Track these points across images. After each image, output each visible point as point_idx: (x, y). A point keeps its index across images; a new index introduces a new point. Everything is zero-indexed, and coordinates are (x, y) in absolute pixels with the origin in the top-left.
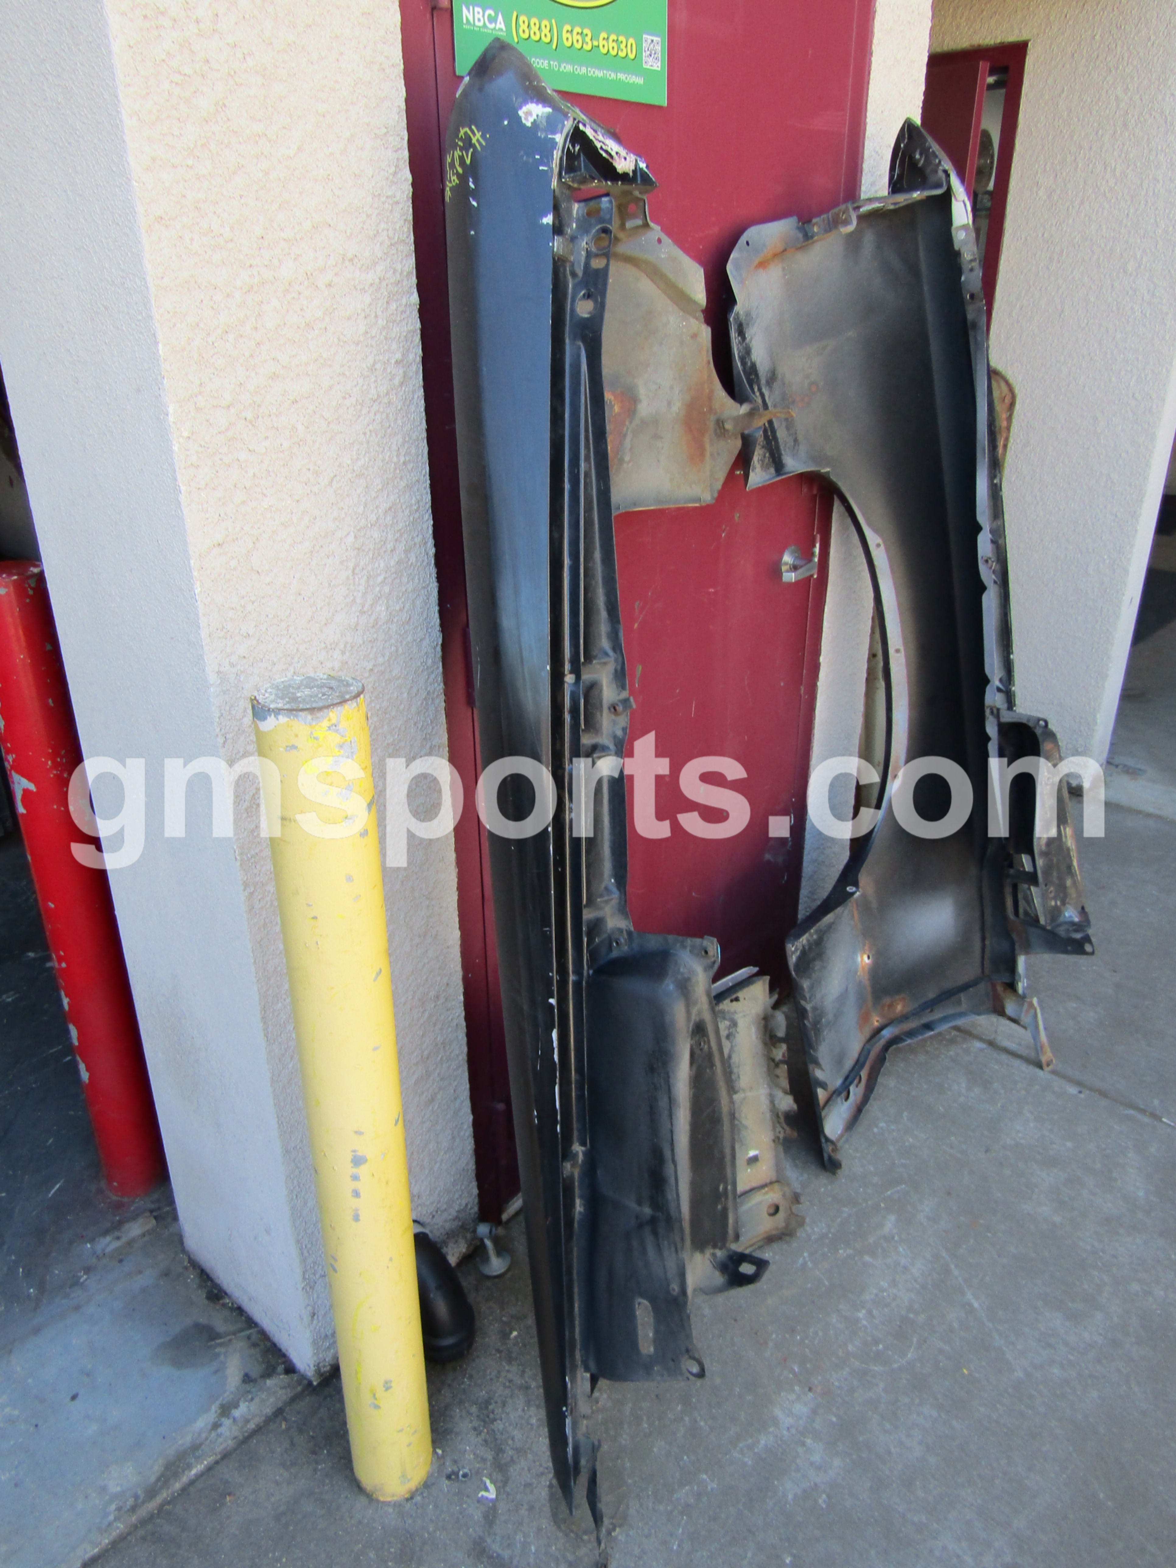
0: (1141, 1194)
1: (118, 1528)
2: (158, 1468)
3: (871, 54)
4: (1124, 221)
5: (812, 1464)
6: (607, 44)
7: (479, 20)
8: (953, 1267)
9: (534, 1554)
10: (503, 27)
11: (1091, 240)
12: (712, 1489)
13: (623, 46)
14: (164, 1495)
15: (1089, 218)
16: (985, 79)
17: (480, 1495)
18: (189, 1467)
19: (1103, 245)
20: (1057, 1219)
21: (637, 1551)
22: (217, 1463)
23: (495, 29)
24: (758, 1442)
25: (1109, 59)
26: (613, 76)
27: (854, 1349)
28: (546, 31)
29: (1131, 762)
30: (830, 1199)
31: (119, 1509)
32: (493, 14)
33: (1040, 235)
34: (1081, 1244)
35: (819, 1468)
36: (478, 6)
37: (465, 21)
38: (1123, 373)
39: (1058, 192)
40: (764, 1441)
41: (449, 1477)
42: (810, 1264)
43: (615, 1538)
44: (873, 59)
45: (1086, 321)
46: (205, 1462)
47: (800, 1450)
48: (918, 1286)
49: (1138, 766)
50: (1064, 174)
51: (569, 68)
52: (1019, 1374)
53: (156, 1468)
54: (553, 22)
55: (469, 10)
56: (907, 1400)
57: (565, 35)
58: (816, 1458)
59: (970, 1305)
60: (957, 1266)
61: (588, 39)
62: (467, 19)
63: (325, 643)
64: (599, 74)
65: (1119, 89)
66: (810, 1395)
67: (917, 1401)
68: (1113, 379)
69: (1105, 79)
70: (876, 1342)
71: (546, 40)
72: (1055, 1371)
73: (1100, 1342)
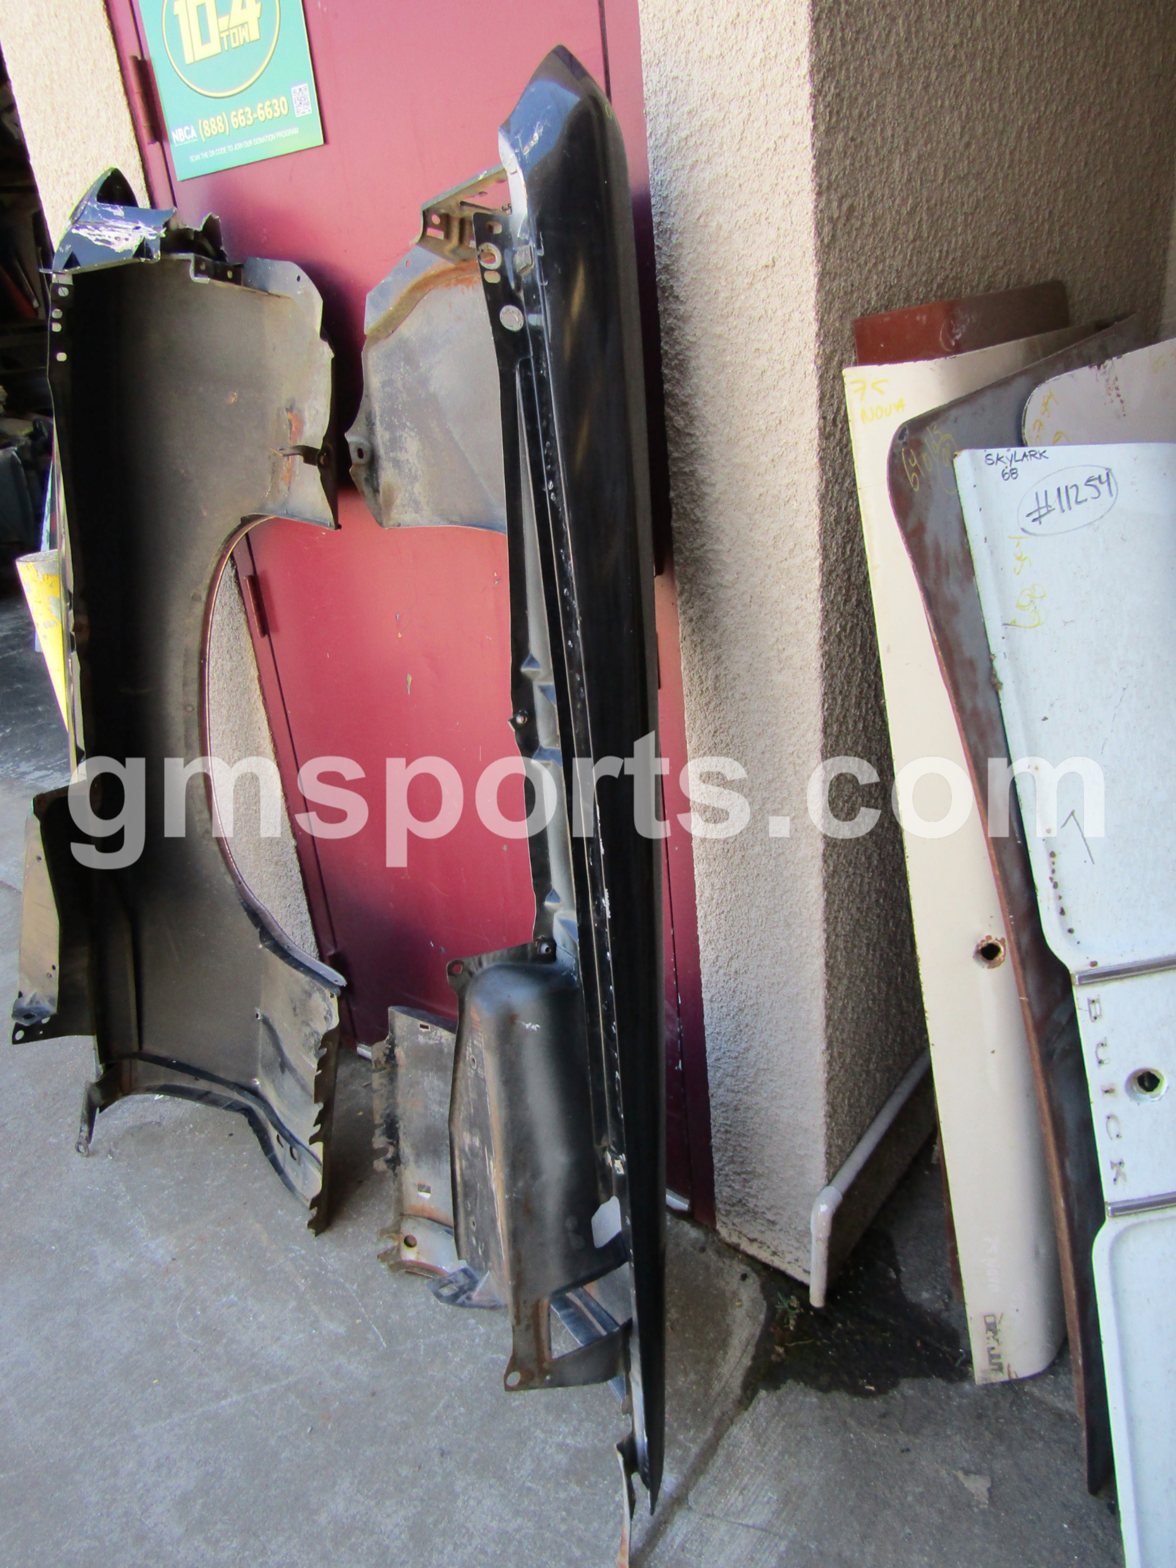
5: (115, 1261)
6: (264, 112)
8: (274, 1386)
12: (120, 1204)
13: (276, 108)
20: (323, 1518)
21: (95, 1170)
26: (273, 137)
27: (201, 1292)
30: (370, 1273)
34: (281, 1539)
40: (142, 1231)
42: (291, 1255)
48: (256, 1350)
51: (240, 146)
52: (138, 1430)
54: (224, 114)
56: (144, 1330)
57: (232, 121)
59: (225, 1397)
60: (274, 1391)
61: (249, 116)
64: (262, 140)
66: (170, 1260)
67: (140, 1338)
70: (204, 1310)
71: (221, 131)
72: (130, 1465)
73: (147, 1522)
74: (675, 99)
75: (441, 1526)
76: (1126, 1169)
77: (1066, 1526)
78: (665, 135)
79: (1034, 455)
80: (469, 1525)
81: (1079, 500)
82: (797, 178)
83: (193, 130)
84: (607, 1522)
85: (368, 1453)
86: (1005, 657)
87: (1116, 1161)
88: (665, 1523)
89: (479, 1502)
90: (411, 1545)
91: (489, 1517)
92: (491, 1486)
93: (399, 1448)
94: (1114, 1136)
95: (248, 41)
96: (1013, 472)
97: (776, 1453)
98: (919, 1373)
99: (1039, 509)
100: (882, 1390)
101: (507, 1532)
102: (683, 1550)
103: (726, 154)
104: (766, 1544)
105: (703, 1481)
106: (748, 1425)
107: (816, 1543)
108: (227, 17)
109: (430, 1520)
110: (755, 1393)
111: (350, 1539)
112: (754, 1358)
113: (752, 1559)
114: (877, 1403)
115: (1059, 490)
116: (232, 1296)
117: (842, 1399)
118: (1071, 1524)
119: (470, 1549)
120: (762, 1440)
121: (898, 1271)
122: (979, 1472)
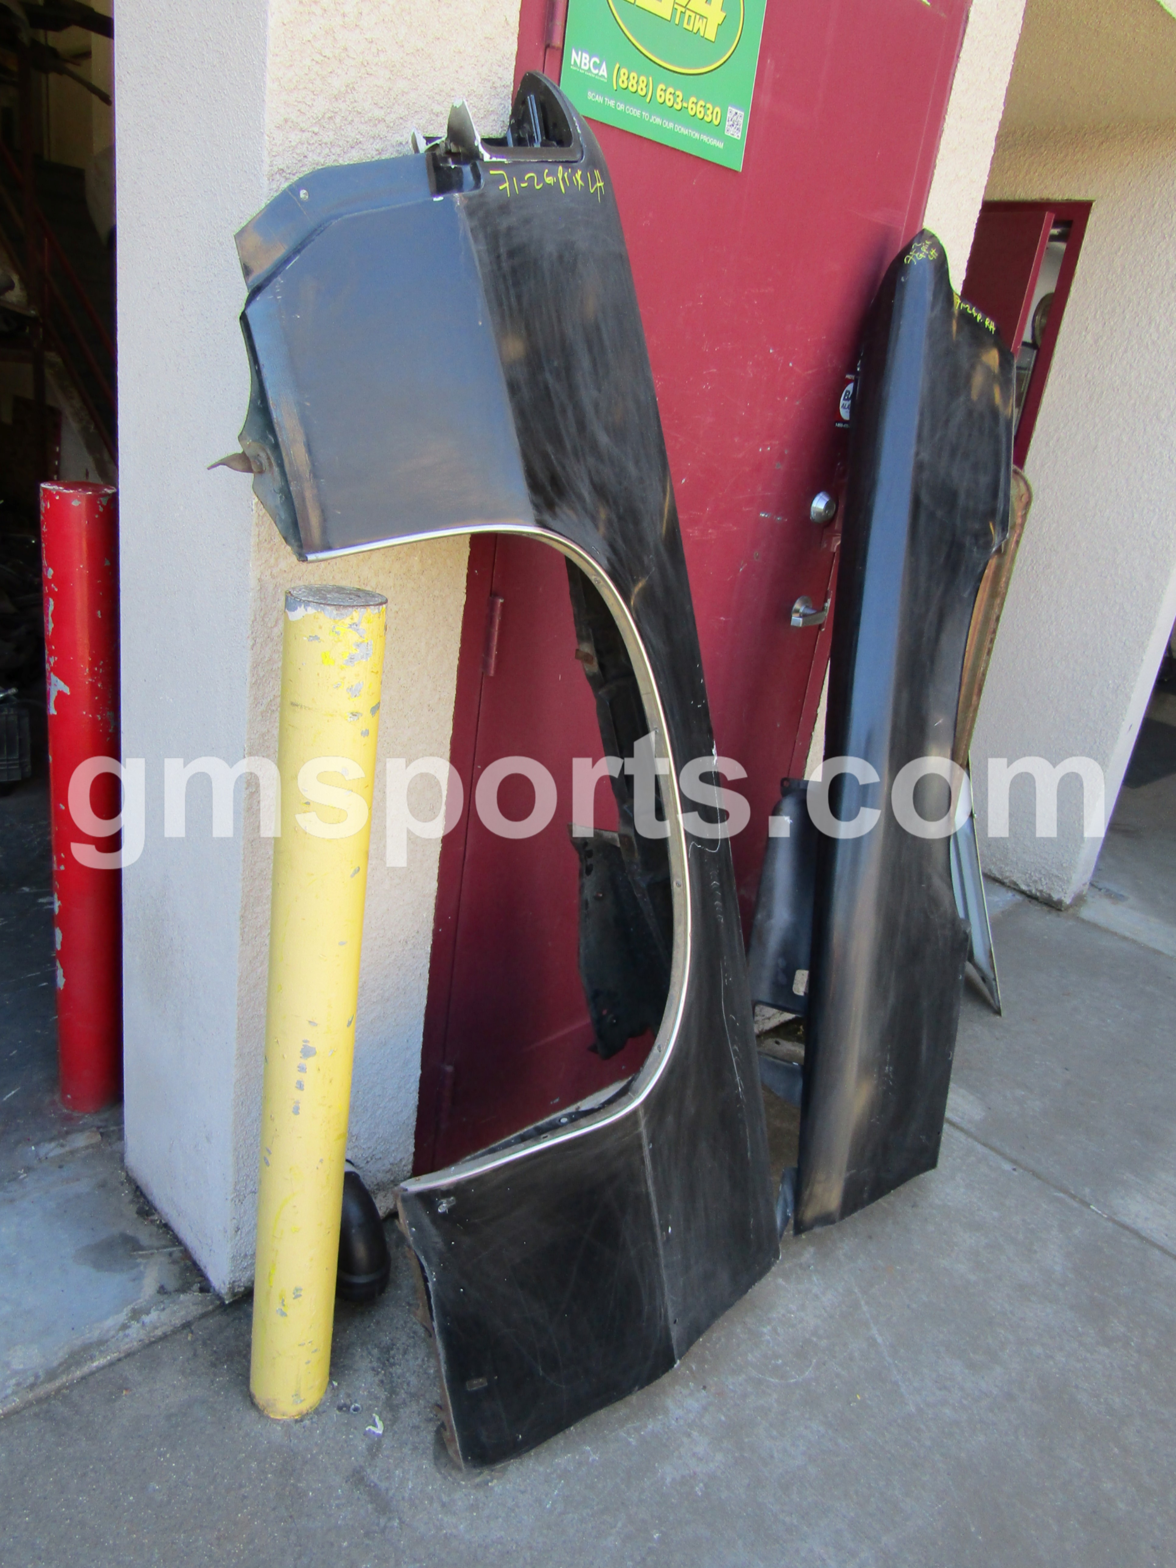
0: (1058, 1268)
1: (14, 1401)
2: (62, 1354)
3: (935, 167)
4: (1162, 372)
6: (695, 107)
7: (585, 64)
8: (863, 1303)
9: (411, 1490)
10: (605, 74)
11: (1130, 386)
12: (594, 1460)
13: (709, 112)
14: (64, 1379)
15: (1131, 365)
16: (1049, 231)
17: (367, 1429)
18: (92, 1358)
19: (1140, 391)
20: (973, 1278)
21: (510, 1503)
22: (119, 1360)
23: (597, 75)
24: (646, 1426)
25: (1164, 226)
26: (697, 136)
27: (754, 1360)
28: (642, 85)
29: (1114, 888)
31: (18, 1384)
32: (598, 62)
33: (1084, 375)
34: (992, 1302)
35: (700, 1459)
36: (586, 52)
37: (572, 63)
38: (1145, 511)
39: (1105, 338)
40: (652, 1426)
41: (340, 1408)
43: (492, 1488)
44: (936, 172)
45: (1116, 459)
46: (109, 1358)
47: (685, 1440)
48: (825, 1315)
49: (1122, 893)
50: (1112, 323)
51: (658, 121)
52: (912, 1408)
53: (61, 1354)
54: (650, 79)
55: (577, 54)
56: (797, 1413)
57: (659, 93)
58: (700, 1449)
59: (875, 1340)
60: (867, 1303)
61: (679, 100)
62: (575, 61)
63: (359, 577)
64: (684, 131)
65: (1170, 254)
66: (704, 1393)
67: (807, 1415)
68: (1136, 516)
69: (1159, 244)
70: (776, 1356)
71: (641, 93)
72: (947, 1411)
73: (995, 1393)
83: (608, 69)
95: (702, 34)
116: (765, 1330)
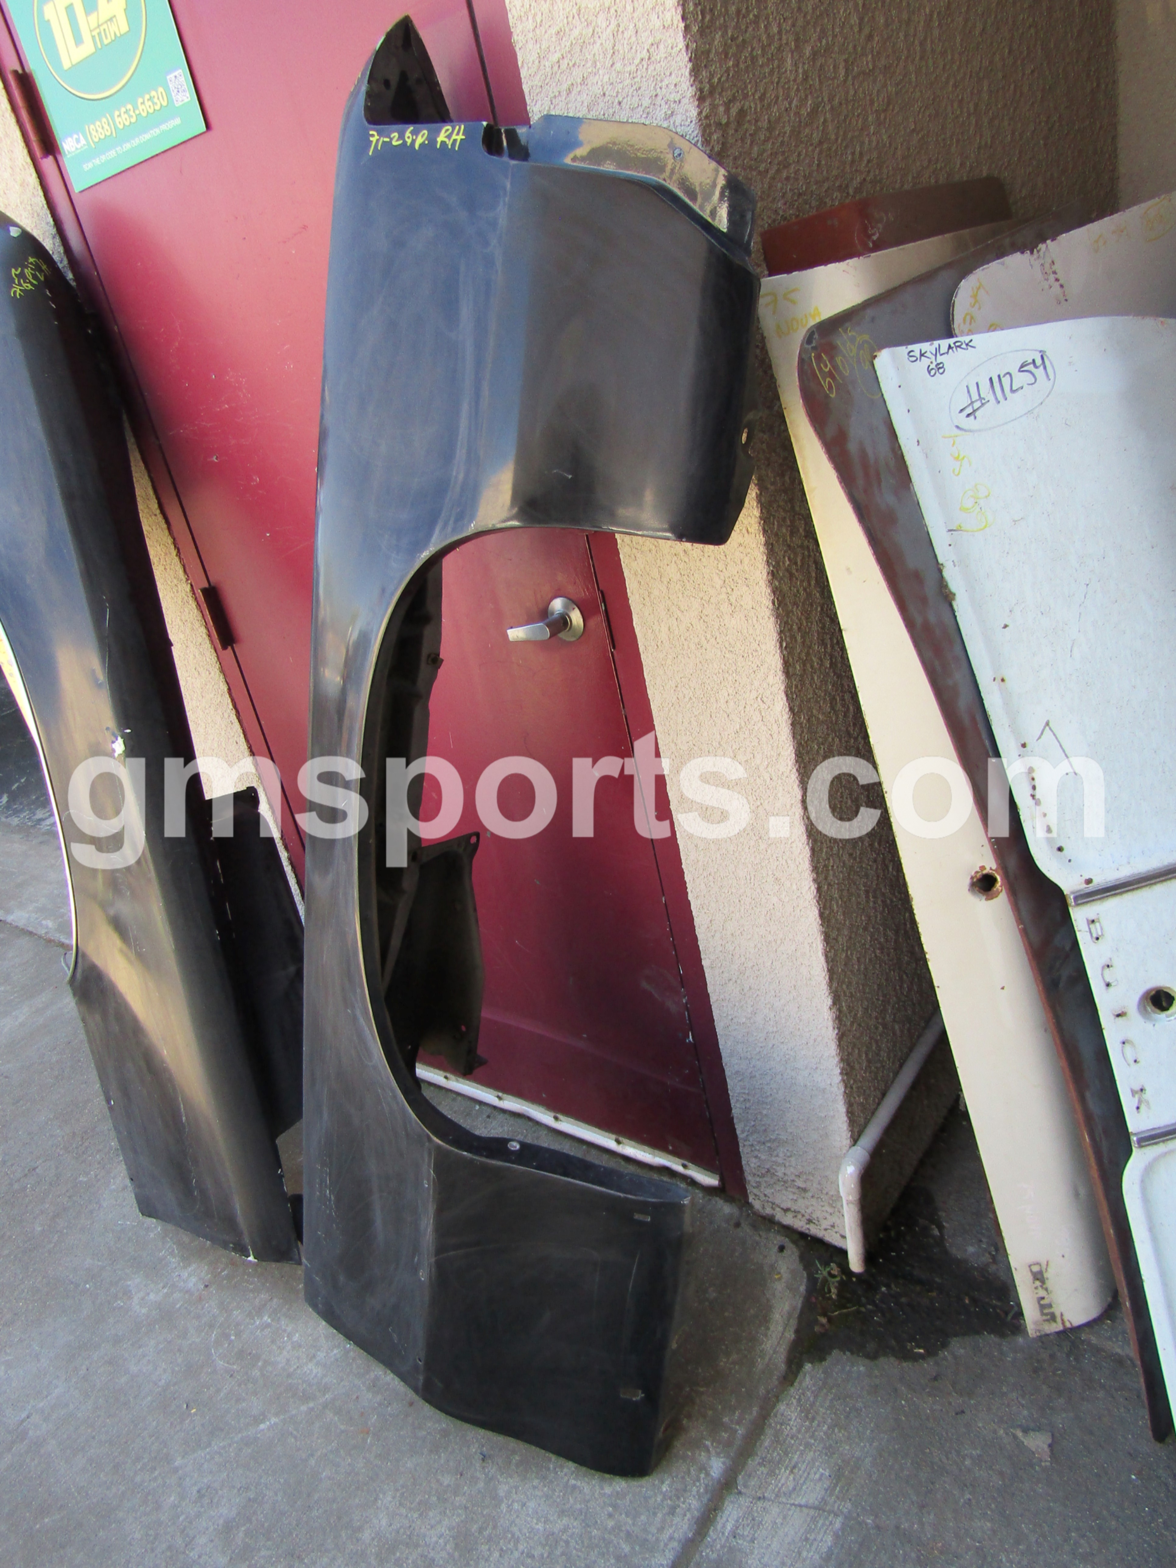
5: (148, 1294)
6: (145, 107)
8: (311, 1405)
12: (151, 1236)
13: (156, 100)
24: (174, 1257)
26: (158, 131)
27: (235, 1316)
28: (106, 127)
35: (143, 1299)
40: (174, 1261)
48: (292, 1370)
51: (128, 145)
52: (178, 1462)
56: (180, 1360)
57: (117, 120)
58: (152, 1297)
59: (262, 1422)
60: (312, 1410)
61: (131, 113)
64: (147, 136)
66: (202, 1287)
67: (177, 1369)
70: (238, 1335)
71: (108, 134)
72: (172, 1498)
73: (191, 1554)
74: (542, 21)
75: (486, 1533)
76: (1147, 1095)
77: (1133, 1477)
78: (537, 62)
79: (959, 346)
80: (515, 1529)
81: (1014, 388)
82: (676, 85)
83: (81, 138)
84: (655, 1514)
85: (409, 1465)
86: (955, 566)
87: (1137, 1088)
88: (715, 1510)
89: (524, 1505)
90: (456, 1554)
91: (535, 1521)
92: (535, 1487)
93: (440, 1457)
94: (1131, 1062)
96: (940, 367)
97: (825, 1428)
98: (970, 1330)
99: (972, 403)
100: (931, 1352)
101: (553, 1534)
102: (735, 1537)
103: (600, 72)
104: (821, 1522)
105: (751, 1463)
106: (794, 1401)
107: (872, 1518)
108: (96, 13)
109: (475, 1527)
110: (800, 1366)
111: (394, 1554)
112: (797, 1331)
113: (807, 1539)
114: (928, 1366)
115: (991, 379)
116: (266, 1318)
117: (889, 1365)
118: (1139, 1474)
119: (516, 1554)
120: (810, 1416)
121: (940, 1227)
122: (1039, 1429)
